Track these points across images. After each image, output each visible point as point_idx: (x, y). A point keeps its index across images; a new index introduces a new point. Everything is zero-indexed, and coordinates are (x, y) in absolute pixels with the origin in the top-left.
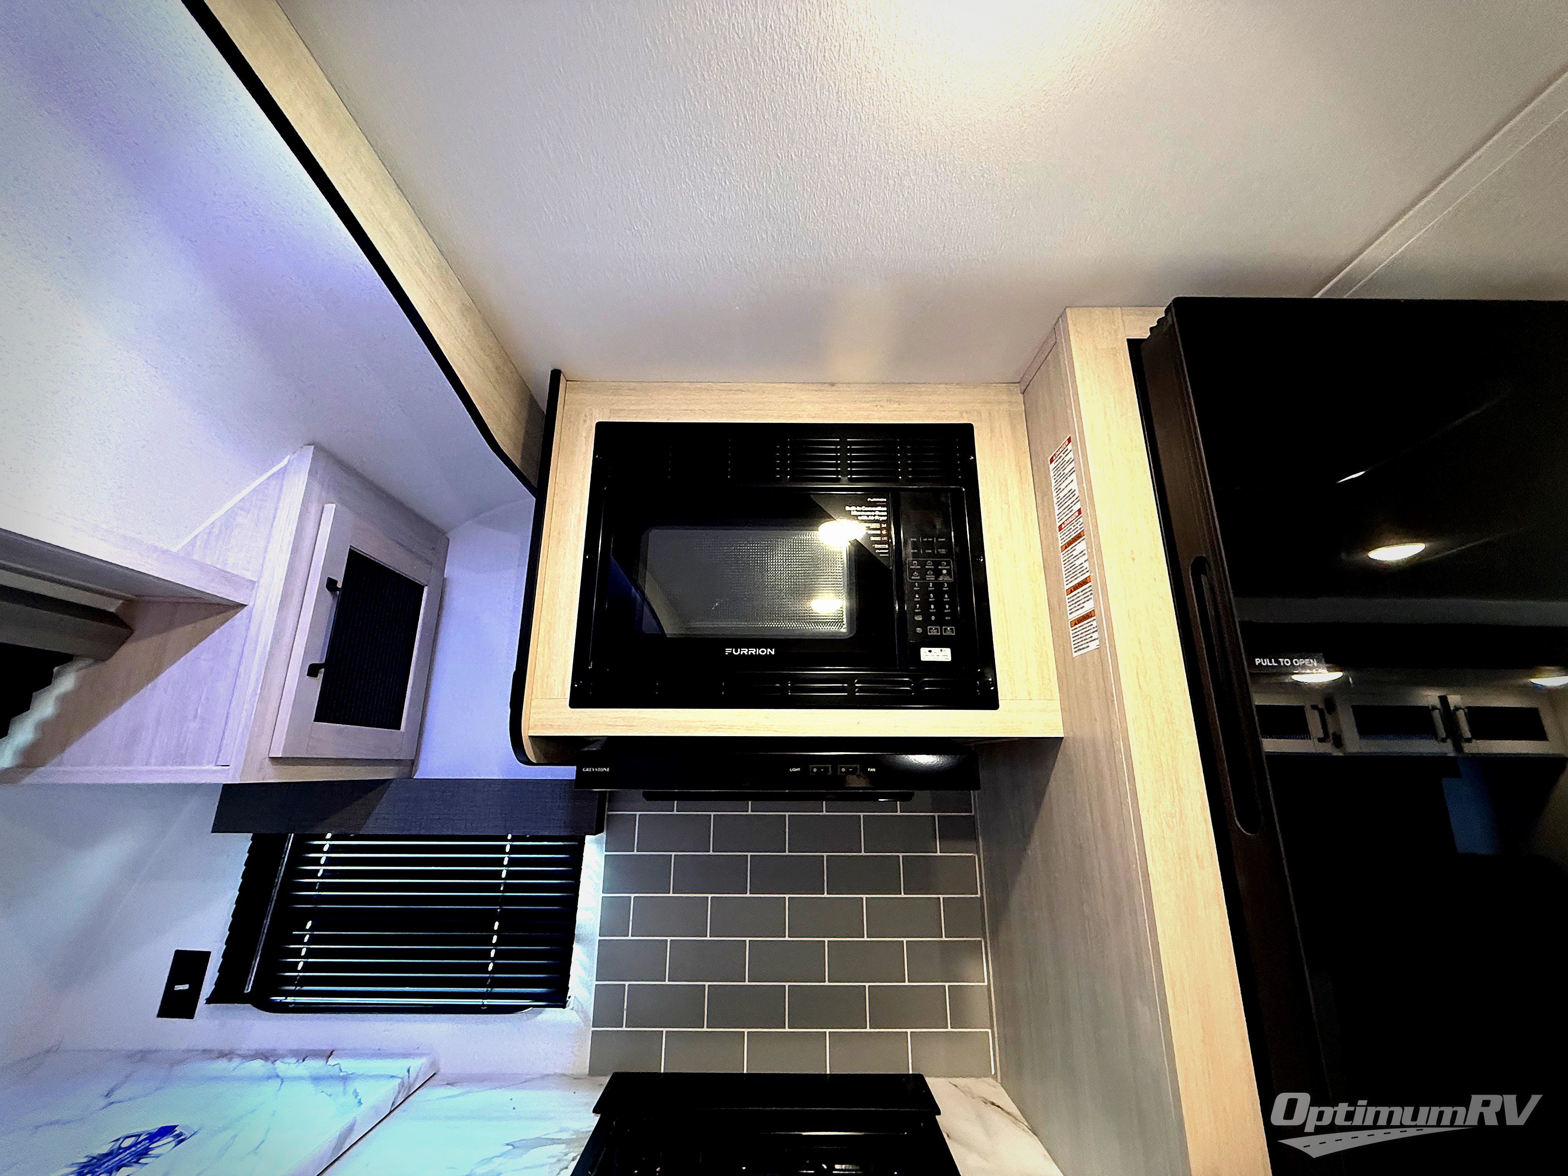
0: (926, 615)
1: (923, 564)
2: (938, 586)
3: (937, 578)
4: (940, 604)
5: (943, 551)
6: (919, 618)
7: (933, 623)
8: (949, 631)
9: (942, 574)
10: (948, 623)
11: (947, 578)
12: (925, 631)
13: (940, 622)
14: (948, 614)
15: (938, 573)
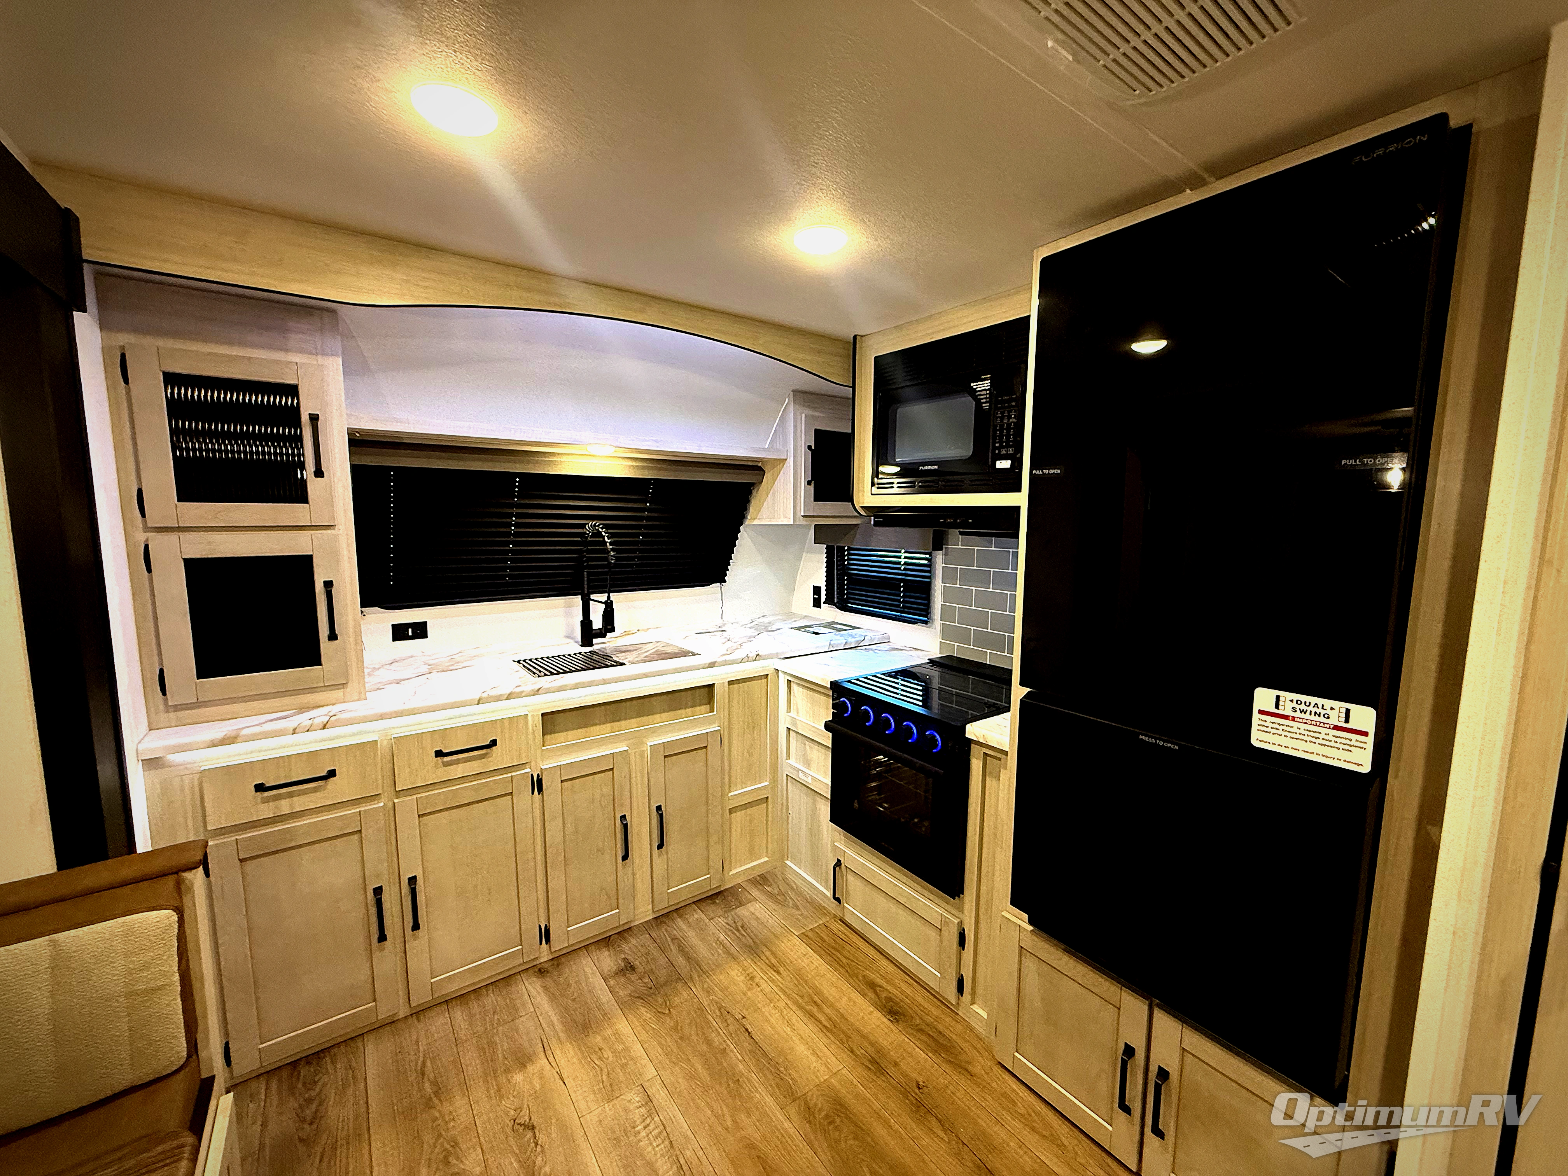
0: (1001, 442)
1: (1002, 413)
2: (1009, 425)
3: (1009, 420)
4: (1008, 436)
5: (1013, 404)
6: (997, 445)
7: (1004, 447)
8: (1011, 451)
9: (1011, 418)
10: (1011, 447)
11: (1014, 420)
12: (1000, 452)
13: (1008, 446)
14: (1011, 441)
15: (1009, 417)
